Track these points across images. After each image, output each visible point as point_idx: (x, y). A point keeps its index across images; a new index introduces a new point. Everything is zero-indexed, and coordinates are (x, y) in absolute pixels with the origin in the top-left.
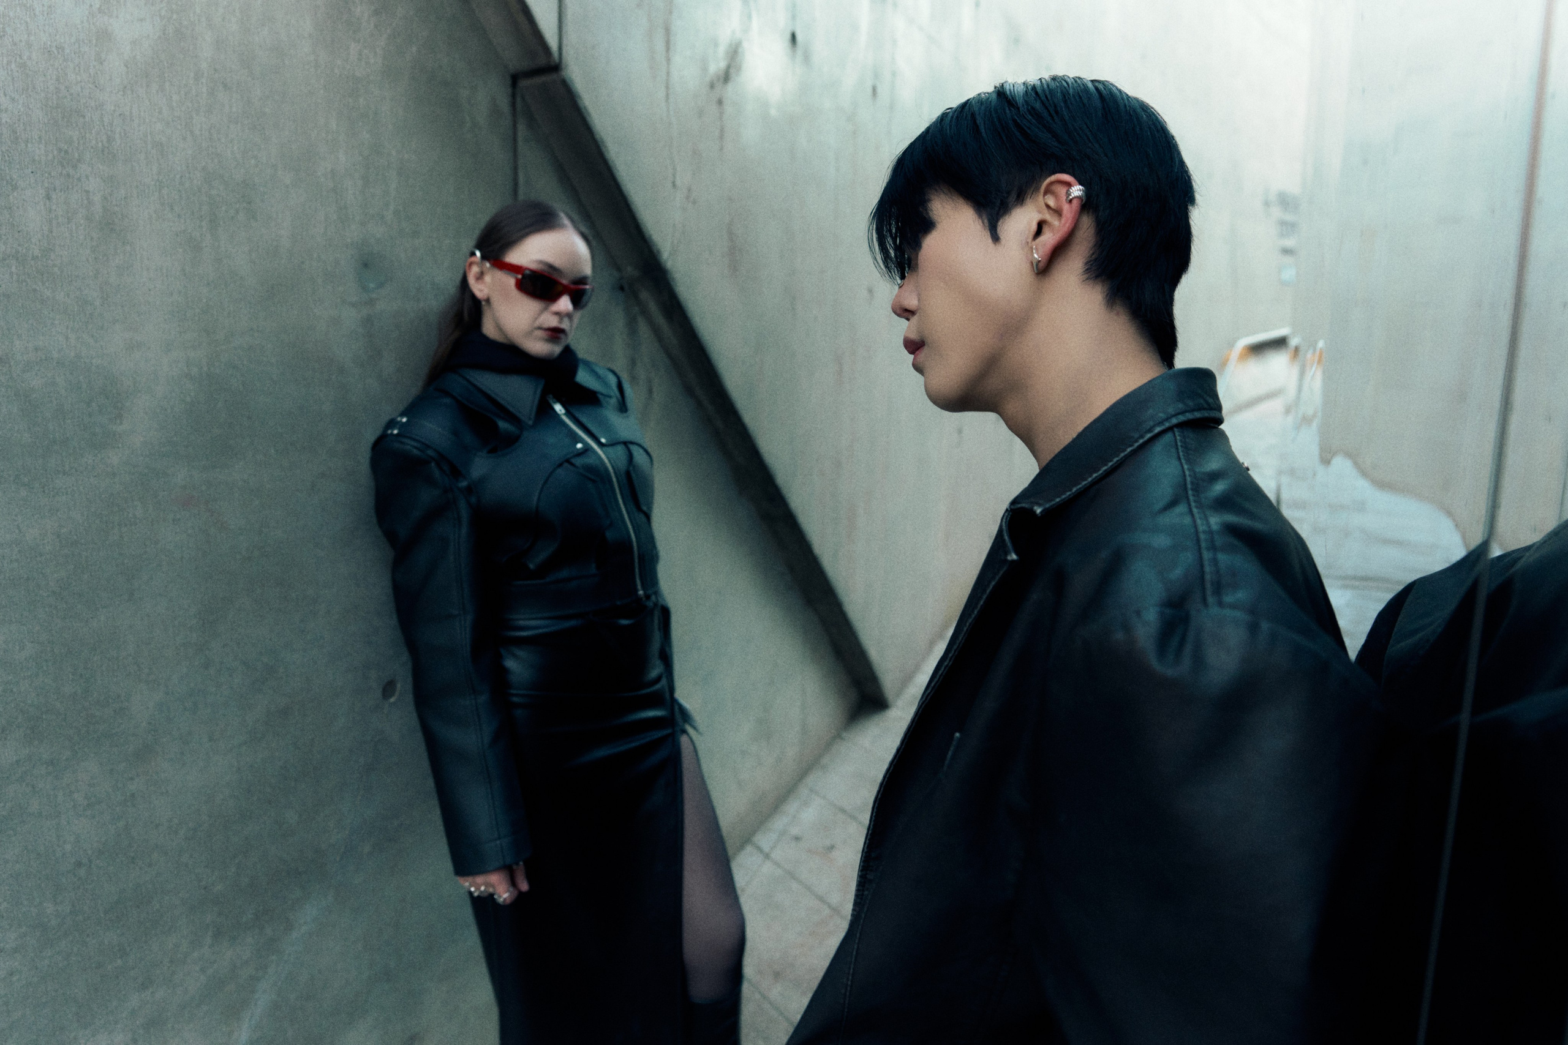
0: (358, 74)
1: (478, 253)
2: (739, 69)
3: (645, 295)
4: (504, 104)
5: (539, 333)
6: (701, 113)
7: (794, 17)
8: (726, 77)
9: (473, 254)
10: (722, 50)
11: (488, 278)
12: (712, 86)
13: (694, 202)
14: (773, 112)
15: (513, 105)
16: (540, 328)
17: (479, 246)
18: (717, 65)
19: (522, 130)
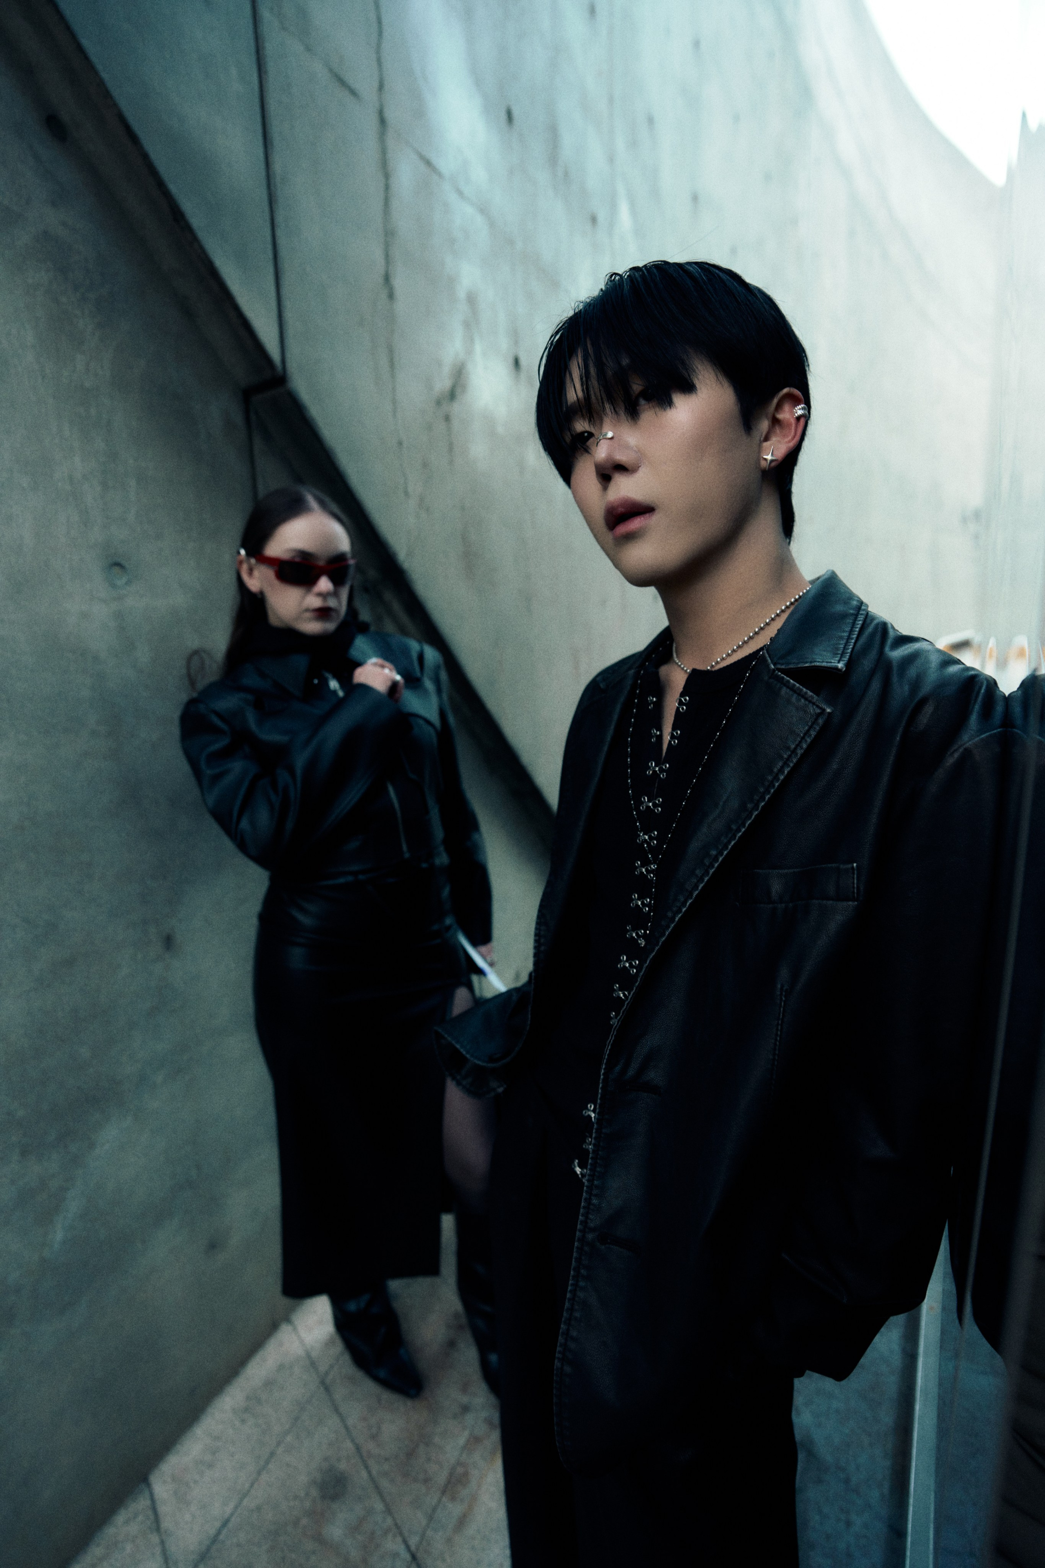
0: (87, 384)
1: (243, 552)
2: (464, 387)
3: (388, 596)
4: (238, 418)
5: (308, 615)
6: (429, 427)
7: (516, 343)
8: (451, 396)
9: (239, 553)
10: (446, 370)
11: (256, 573)
12: (438, 403)
13: (428, 510)
14: (500, 430)
15: (248, 420)
16: (307, 610)
17: (243, 546)
18: (443, 384)
19: (258, 444)
